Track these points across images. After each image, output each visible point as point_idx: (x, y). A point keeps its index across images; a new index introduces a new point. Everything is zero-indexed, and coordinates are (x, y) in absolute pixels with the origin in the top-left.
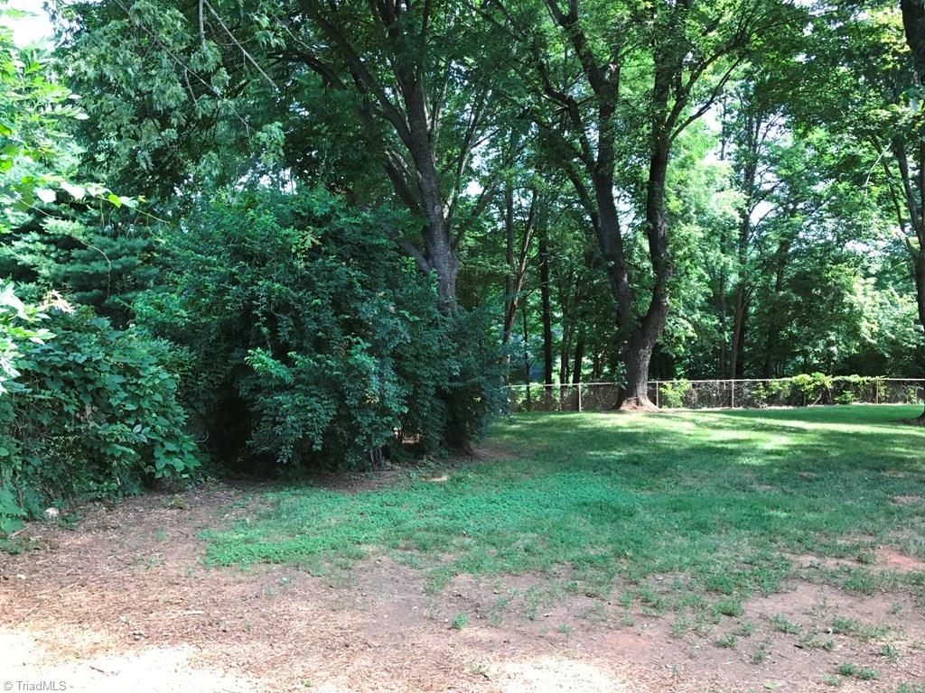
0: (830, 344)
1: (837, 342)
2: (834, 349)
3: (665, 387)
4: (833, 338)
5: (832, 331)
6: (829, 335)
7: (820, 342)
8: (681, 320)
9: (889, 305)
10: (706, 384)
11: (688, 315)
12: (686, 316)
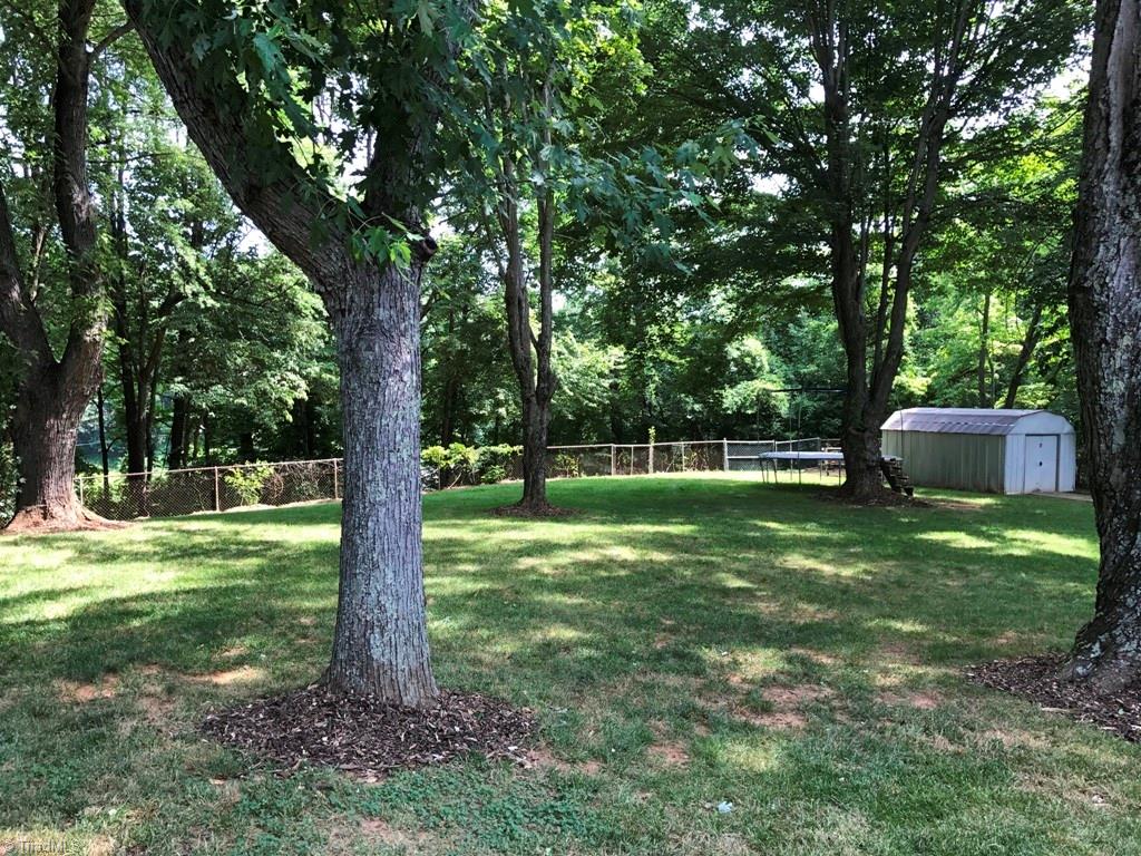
0: (498, 404)
1: (507, 401)
2: (502, 411)
3: (231, 474)
4: (501, 397)
5: (502, 387)
6: (498, 393)
7: (487, 402)
8: (292, 376)
9: (567, 355)
10: (292, 467)
11: (300, 368)
12: (297, 369)
